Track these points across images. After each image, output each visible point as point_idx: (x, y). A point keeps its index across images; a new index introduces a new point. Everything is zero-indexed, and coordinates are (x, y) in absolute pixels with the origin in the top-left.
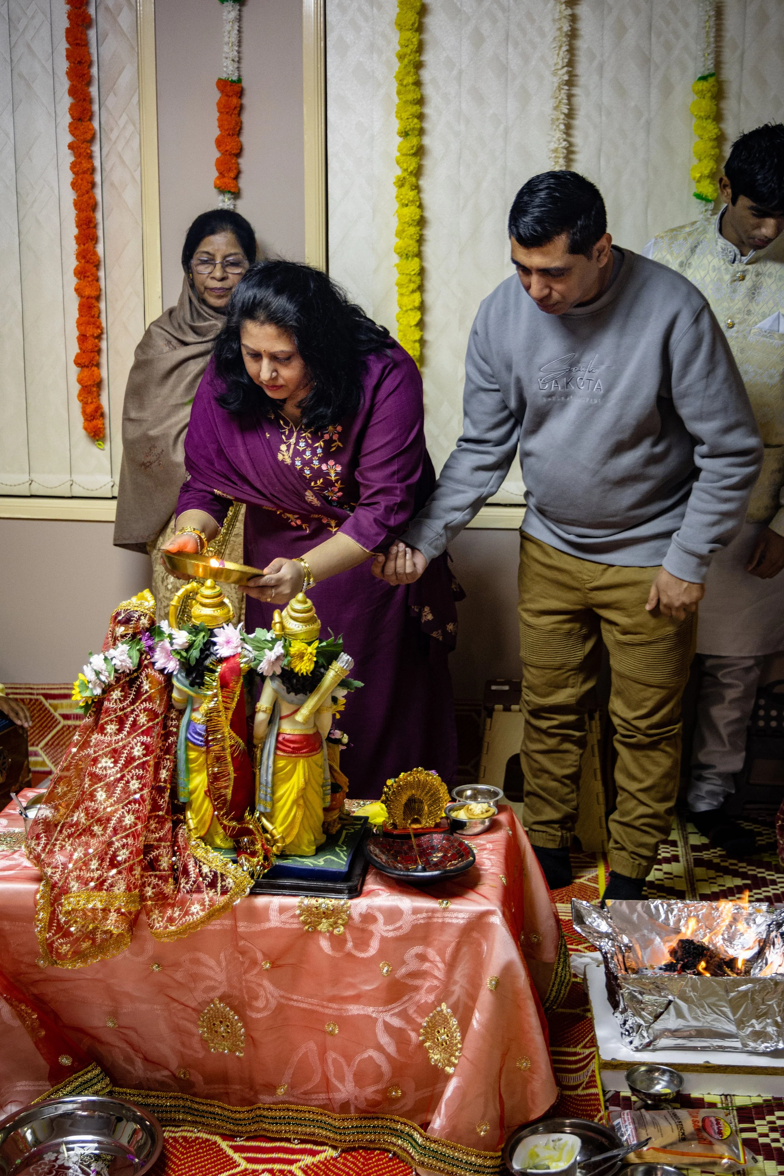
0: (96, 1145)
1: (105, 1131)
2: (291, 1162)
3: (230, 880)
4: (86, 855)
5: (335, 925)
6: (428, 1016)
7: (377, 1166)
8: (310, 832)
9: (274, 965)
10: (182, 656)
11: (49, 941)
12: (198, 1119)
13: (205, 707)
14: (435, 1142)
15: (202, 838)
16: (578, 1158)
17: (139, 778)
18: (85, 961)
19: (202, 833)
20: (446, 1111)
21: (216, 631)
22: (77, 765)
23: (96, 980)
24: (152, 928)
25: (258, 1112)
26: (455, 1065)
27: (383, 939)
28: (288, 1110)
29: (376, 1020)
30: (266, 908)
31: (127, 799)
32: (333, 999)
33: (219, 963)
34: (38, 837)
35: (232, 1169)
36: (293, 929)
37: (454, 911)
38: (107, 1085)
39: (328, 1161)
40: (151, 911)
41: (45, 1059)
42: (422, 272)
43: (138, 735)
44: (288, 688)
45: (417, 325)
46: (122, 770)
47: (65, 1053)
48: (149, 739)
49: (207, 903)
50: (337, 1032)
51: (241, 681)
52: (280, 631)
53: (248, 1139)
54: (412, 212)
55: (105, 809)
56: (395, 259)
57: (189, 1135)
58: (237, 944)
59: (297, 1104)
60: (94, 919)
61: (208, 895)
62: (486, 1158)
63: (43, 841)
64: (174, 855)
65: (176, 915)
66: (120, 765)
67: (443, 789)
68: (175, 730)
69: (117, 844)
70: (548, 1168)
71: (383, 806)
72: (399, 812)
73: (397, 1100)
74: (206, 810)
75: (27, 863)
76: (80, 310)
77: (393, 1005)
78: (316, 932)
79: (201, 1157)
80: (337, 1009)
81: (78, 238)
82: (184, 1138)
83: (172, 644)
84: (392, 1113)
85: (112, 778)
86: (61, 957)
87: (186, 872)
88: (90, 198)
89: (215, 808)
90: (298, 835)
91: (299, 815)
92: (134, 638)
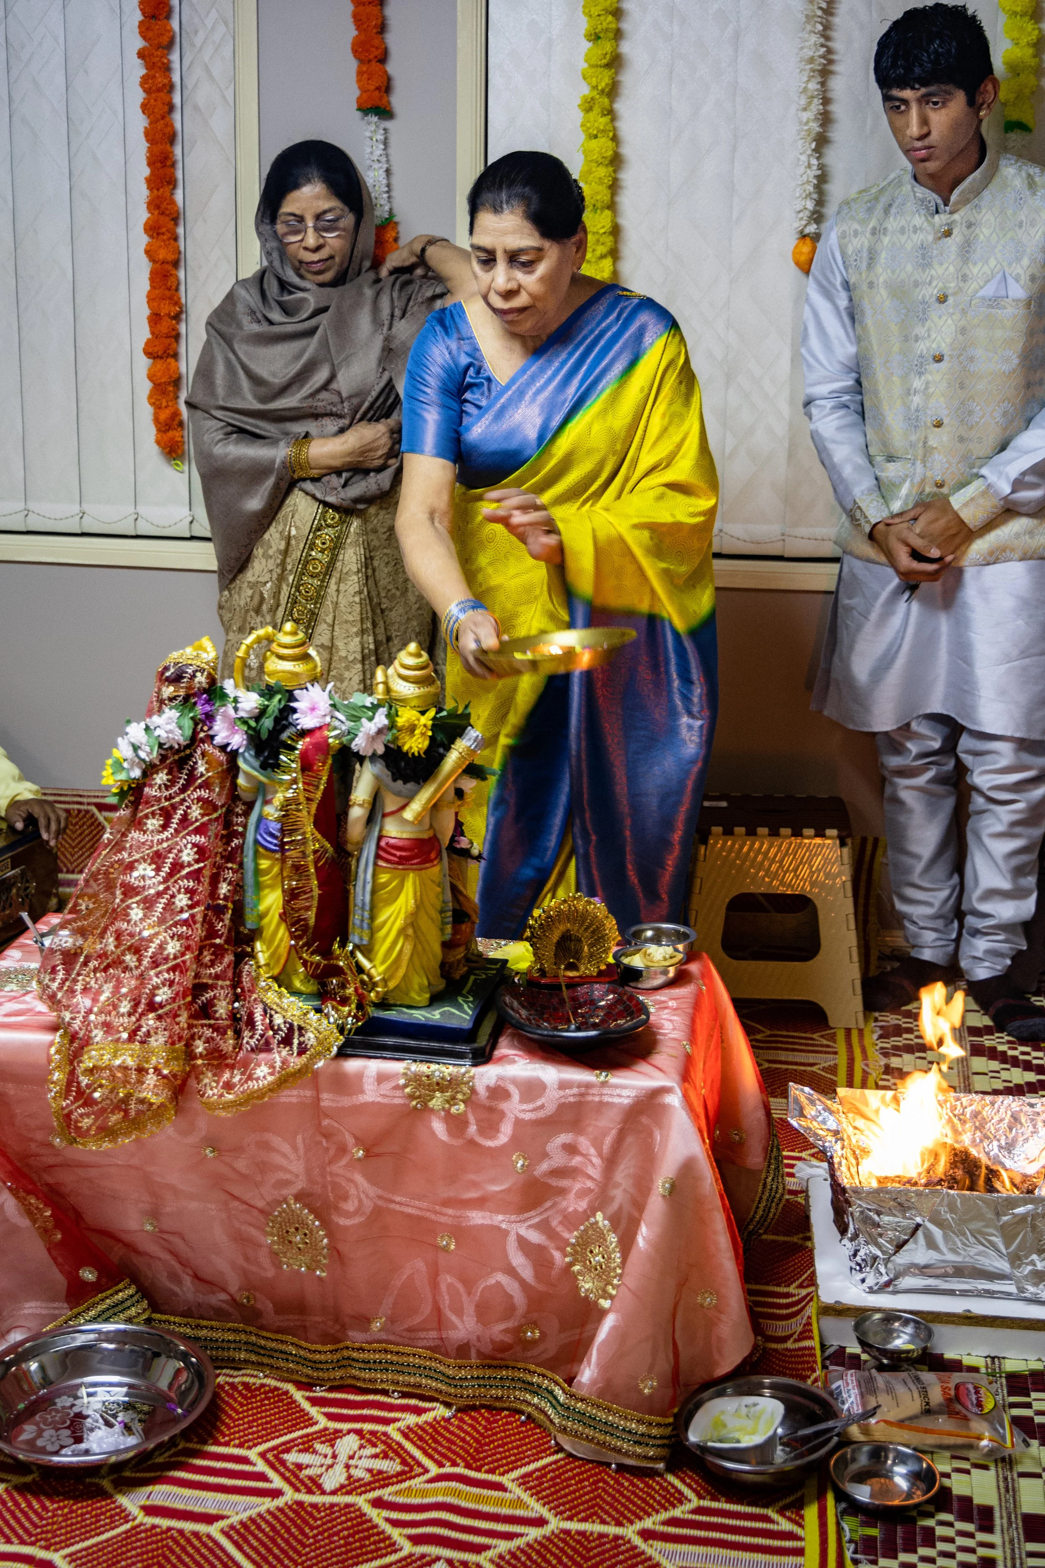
0: (125, 1389)
1: (137, 1370)
2: (387, 1422)
3: (310, 1035)
4: (114, 993)
5: (452, 1100)
6: (577, 1229)
8: (422, 973)
9: (369, 1154)
10: (249, 727)
11: (66, 1111)
12: (266, 1360)
13: (279, 798)
14: (582, 1400)
15: (275, 979)
16: (780, 1431)
17: (191, 892)
18: (114, 1140)
19: (276, 972)
20: (598, 1358)
21: (297, 693)
22: (107, 873)
23: (130, 1166)
24: (203, 1096)
25: (346, 1353)
26: (612, 1297)
27: (519, 1123)
28: (386, 1351)
29: (506, 1233)
30: (360, 1076)
31: (170, 919)
32: (448, 1203)
33: (295, 1148)
34: (54, 971)
35: (306, 1427)
36: (395, 1105)
37: (616, 1086)
38: (145, 1310)
39: (438, 1422)
40: (202, 1073)
41: (61, 1272)
42: (615, 231)
43: (189, 834)
44: (393, 774)
46: (165, 880)
47: (88, 1265)
48: (203, 840)
50: (452, 1247)
51: (330, 761)
52: (383, 694)
53: (331, 1389)
54: (603, 145)
55: (140, 932)
57: (252, 1380)
58: (320, 1124)
59: (398, 1344)
60: (126, 1082)
61: (279, 1055)
62: (650, 1424)
63: (61, 975)
64: (237, 998)
66: (163, 874)
67: (611, 924)
69: (155, 981)
70: (738, 1441)
71: (527, 944)
72: (549, 953)
73: (534, 1342)
74: (281, 940)
76: (152, 280)
77: (532, 1213)
78: (426, 1109)
79: (266, 1411)
80: (455, 1217)
81: (149, 181)
82: (246, 1385)
83: (236, 709)
84: (525, 1360)
85: (152, 891)
86: (82, 1133)
88: (167, 125)
89: (292, 936)
90: (405, 978)
91: (408, 951)
92: (186, 702)
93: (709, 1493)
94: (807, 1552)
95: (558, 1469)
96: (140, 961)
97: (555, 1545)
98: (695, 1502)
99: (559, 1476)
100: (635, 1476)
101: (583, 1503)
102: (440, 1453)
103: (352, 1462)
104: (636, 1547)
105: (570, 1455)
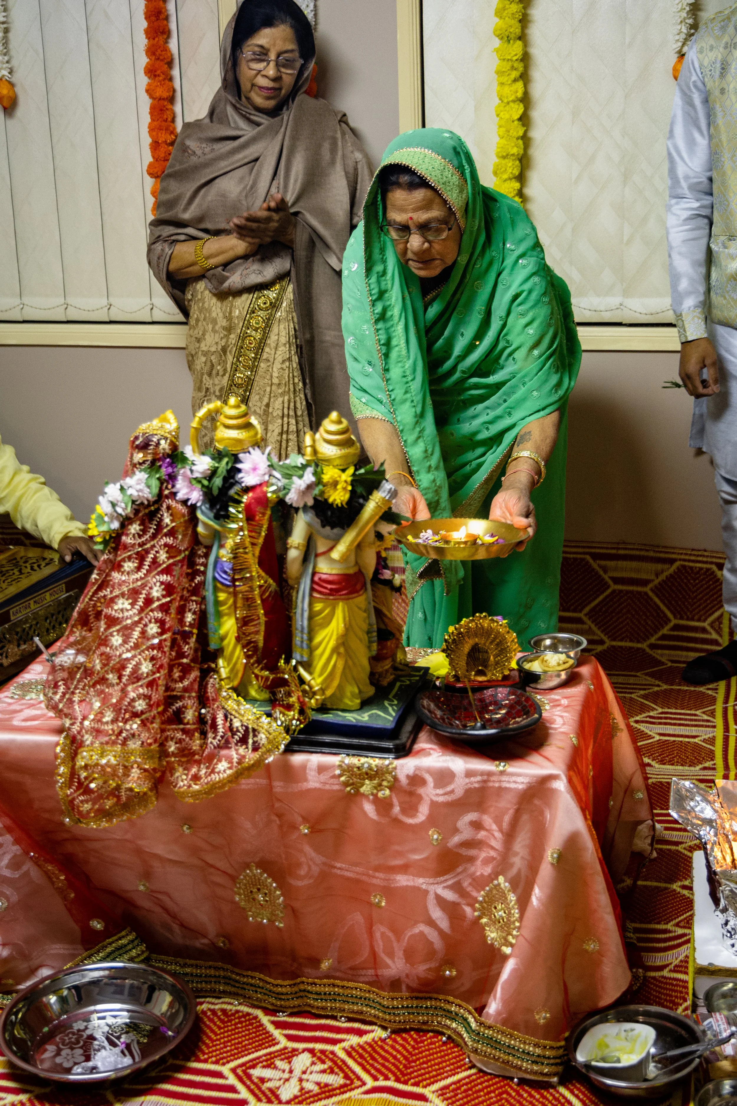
2: (334, 1042)
3: (262, 736)
5: (379, 787)
6: (484, 890)
7: (428, 1050)
8: (354, 683)
9: (314, 830)
10: (203, 486)
11: (70, 798)
12: (241, 992)
13: (230, 543)
14: (489, 1027)
15: (235, 689)
16: (653, 1050)
17: (158, 621)
18: (110, 821)
19: (236, 683)
20: (502, 994)
21: (241, 456)
22: (95, 606)
23: (125, 840)
24: (175, 787)
25: (302, 987)
26: (512, 945)
27: (433, 804)
28: (334, 986)
29: (426, 892)
31: (144, 644)
32: (378, 869)
33: (255, 825)
34: (56, 686)
35: (270, 1046)
36: (333, 790)
37: (513, 774)
38: (143, 952)
39: (376, 1043)
40: (174, 768)
41: (76, 922)
42: (526, 58)
43: (158, 574)
44: (322, 522)
45: (520, 119)
46: (139, 613)
47: (96, 917)
48: (169, 578)
50: (383, 904)
51: (269, 512)
52: (311, 455)
53: (291, 1015)
55: (120, 655)
56: (495, 42)
57: (229, 1007)
58: (273, 806)
59: (342, 979)
60: (115, 775)
61: (236, 752)
62: (545, 1047)
63: (62, 689)
64: (203, 706)
65: (203, 772)
66: (137, 607)
69: (132, 695)
70: (618, 1061)
71: (444, 655)
72: (462, 662)
73: (451, 979)
74: (238, 658)
76: (151, 113)
77: (446, 877)
78: (358, 794)
79: (239, 1033)
80: (384, 880)
81: (147, 32)
82: (224, 1011)
83: (192, 471)
84: (447, 993)
85: (129, 622)
86: (84, 815)
87: (214, 726)
89: (246, 655)
90: (340, 688)
91: (340, 665)
92: (153, 465)
93: (593, 1102)
95: (470, 1082)
96: (120, 678)
99: (470, 1089)
100: (533, 1088)
102: (375, 1068)
103: (304, 1077)
105: (480, 1071)
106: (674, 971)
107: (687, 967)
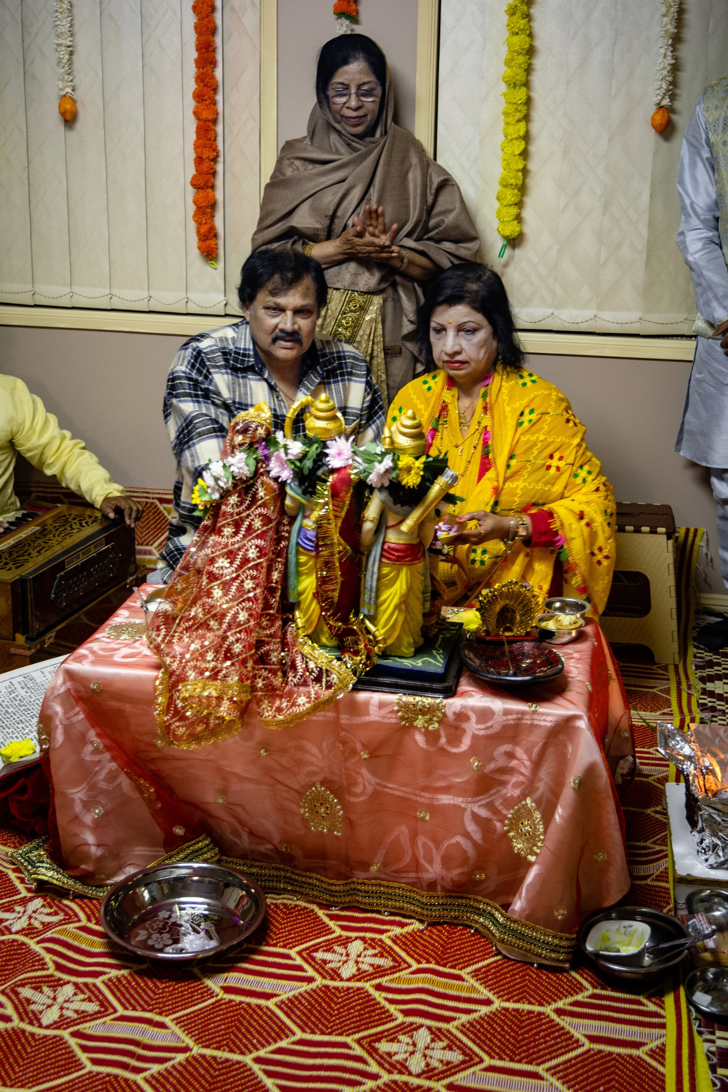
0: (206, 907)
1: (214, 895)
2: (382, 932)
3: (334, 676)
4: (202, 647)
5: (430, 721)
8: (410, 634)
9: (373, 755)
10: (296, 466)
11: (167, 724)
13: (315, 515)
14: (515, 922)
15: (309, 636)
16: (648, 944)
17: (253, 578)
18: (199, 743)
19: (310, 631)
21: (329, 443)
22: (195, 563)
24: (261, 716)
25: (352, 886)
26: (536, 854)
27: (475, 737)
28: (380, 885)
29: (464, 810)
31: (241, 597)
32: (425, 789)
33: (321, 751)
34: (158, 629)
35: (327, 934)
36: (391, 724)
37: (542, 714)
39: (416, 933)
40: (261, 701)
41: (161, 828)
42: (528, 102)
43: (253, 539)
44: (394, 500)
45: (521, 154)
46: (237, 570)
47: (179, 824)
48: (263, 543)
49: (313, 696)
51: (351, 491)
52: (389, 445)
53: (342, 909)
54: (521, 41)
55: (221, 605)
56: (503, 88)
57: (289, 902)
59: (389, 881)
60: (208, 706)
61: (314, 689)
62: (561, 939)
63: (163, 632)
64: (283, 651)
65: (284, 705)
66: (235, 566)
67: (536, 601)
68: (287, 535)
69: (231, 639)
70: (618, 951)
71: (478, 614)
72: (493, 620)
73: (481, 882)
74: (314, 611)
75: (147, 652)
76: (198, 133)
78: (412, 727)
79: (299, 923)
81: (197, 61)
82: (285, 905)
83: (287, 454)
84: (476, 893)
85: (228, 578)
86: (177, 738)
87: (294, 667)
88: (210, 22)
89: (322, 609)
90: (399, 638)
91: (401, 618)
92: (251, 447)
93: (600, 984)
94: (668, 1026)
95: (498, 966)
97: (499, 1018)
98: (591, 991)
99: (498, 971)
100: (550, 972)
101: (515, 990)
102: (418, 954)
103: (360, 959)
104: (553, 1020)
105: (505, 957)
106: (656, 880)
107: (667, 877)
